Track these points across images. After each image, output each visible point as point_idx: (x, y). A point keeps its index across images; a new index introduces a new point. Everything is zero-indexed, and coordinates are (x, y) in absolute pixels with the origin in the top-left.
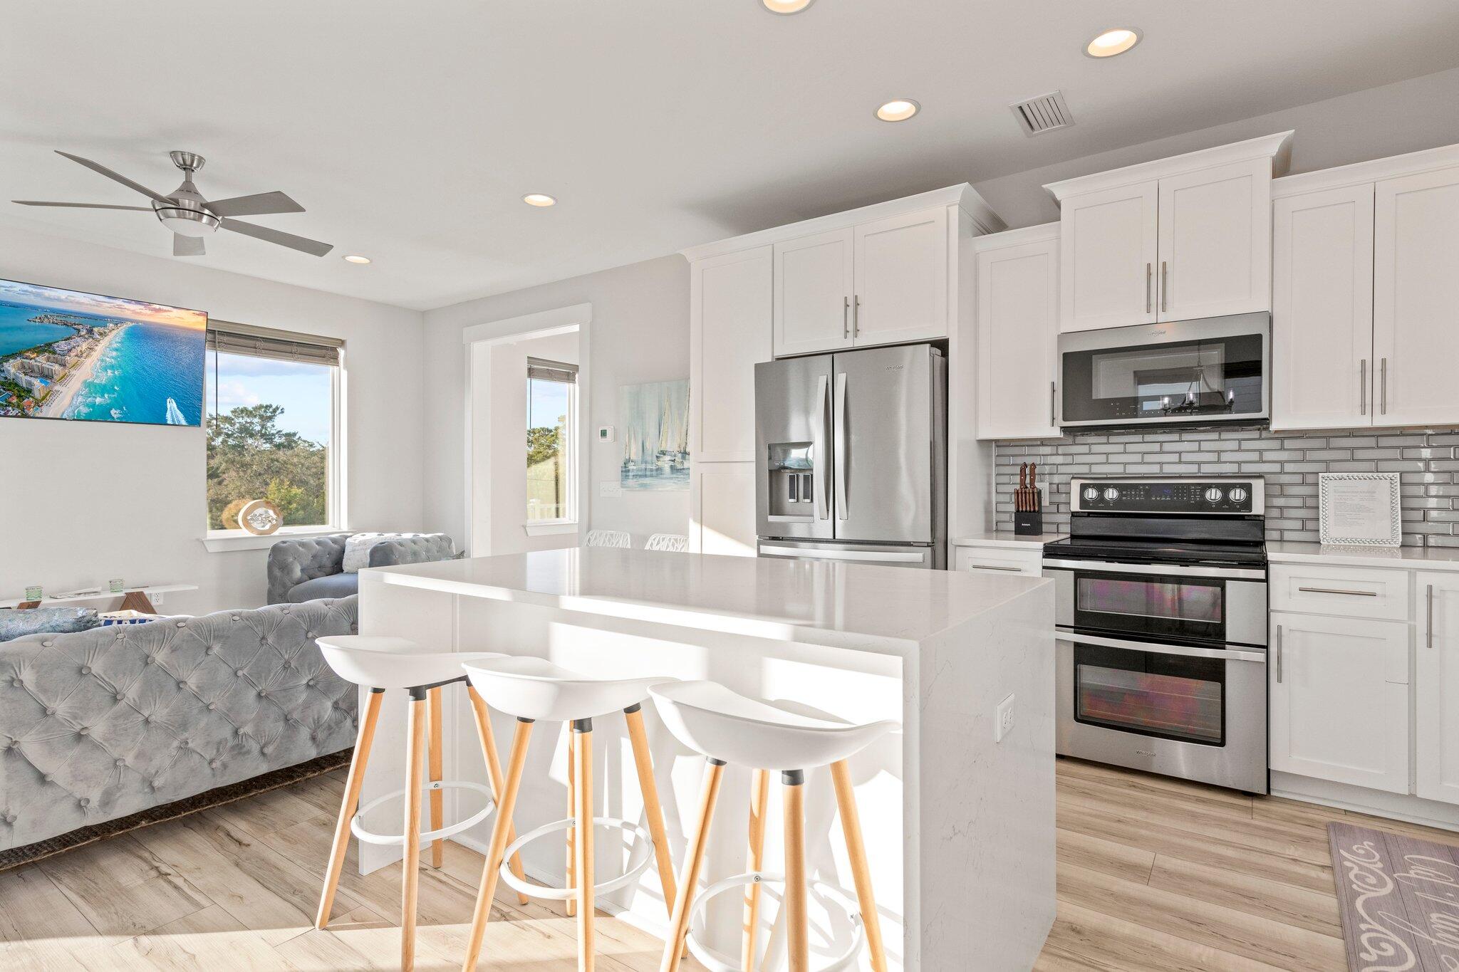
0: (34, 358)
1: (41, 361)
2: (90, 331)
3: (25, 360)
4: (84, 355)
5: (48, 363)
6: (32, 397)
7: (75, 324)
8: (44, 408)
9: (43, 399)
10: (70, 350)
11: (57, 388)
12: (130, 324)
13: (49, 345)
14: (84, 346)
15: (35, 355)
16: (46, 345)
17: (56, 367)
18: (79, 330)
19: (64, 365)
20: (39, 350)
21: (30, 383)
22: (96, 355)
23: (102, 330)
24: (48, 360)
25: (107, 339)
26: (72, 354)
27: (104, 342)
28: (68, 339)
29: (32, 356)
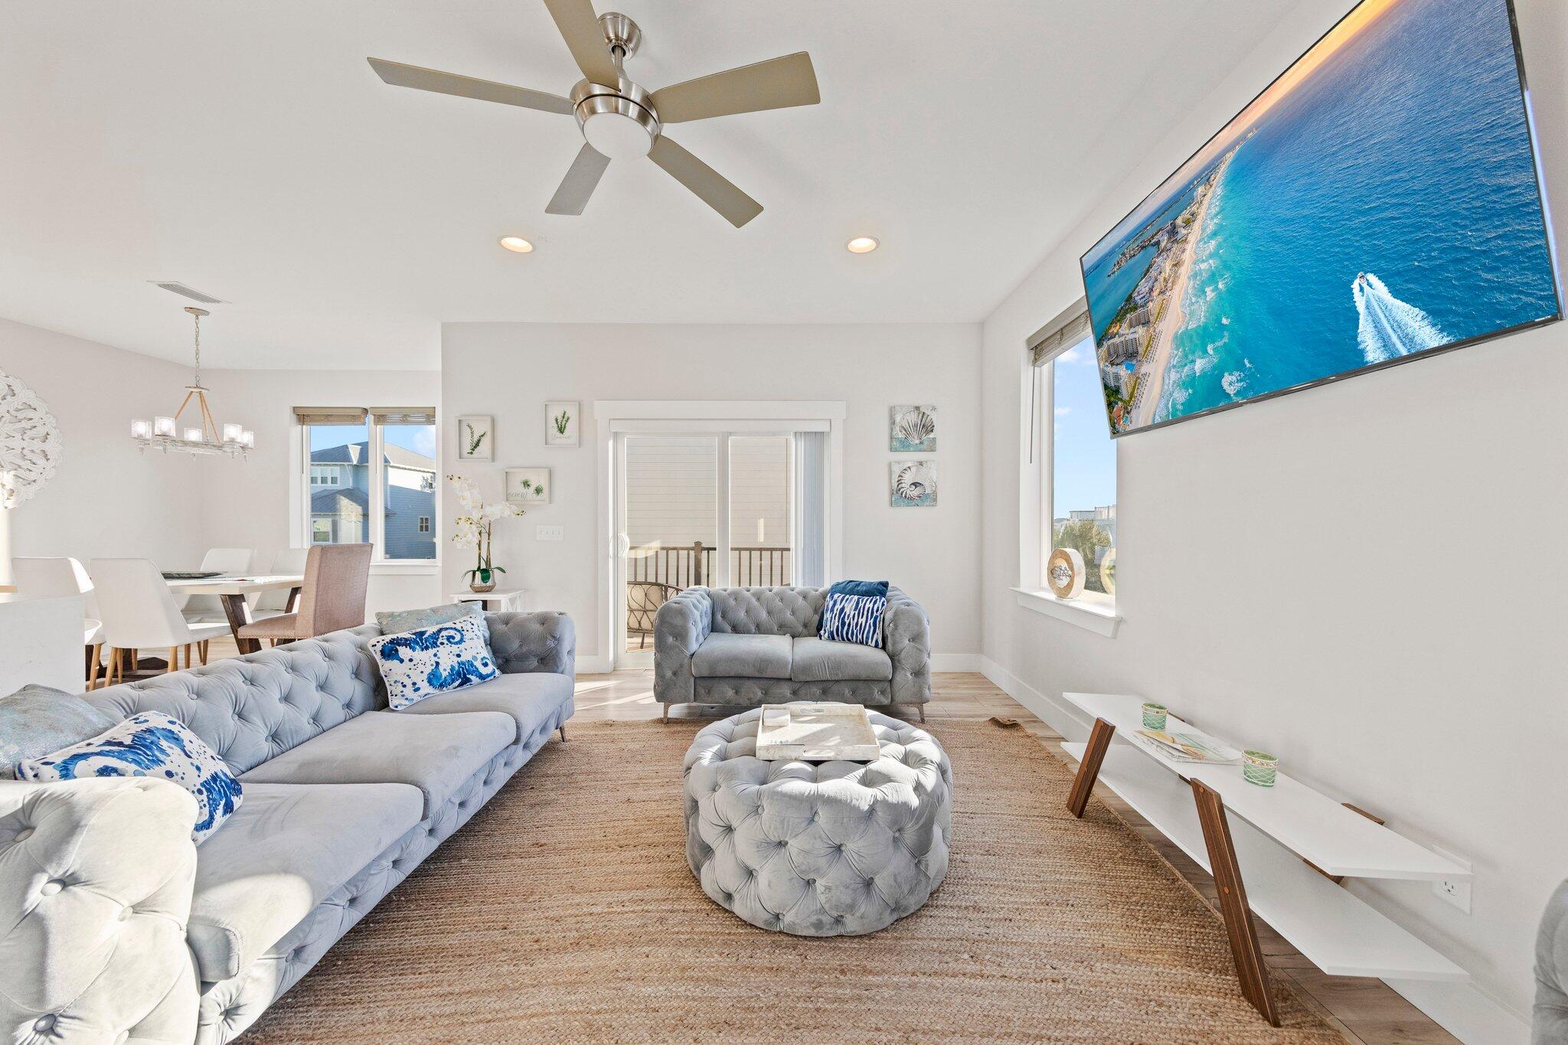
0: (1117, 333)
1: (1125, 332)
2: (1173, 232)
3: (1112, 341)
4: (1170, 284)
5: (1132, 330)
6: (1121, 400)
7: (1153, 237)
8: (1134, 413)
9: (1131, 398)
10: (1151, 290)
11: (1144, 369)
12: (1230, 156)
13: (1130, 297)
14: (1168, 266)
15: (1118, 327)
16: (1127, 300)
17: (1140, 331)
18: (1158, 243)
19: (1148, 322)
20: (1119, 317)
21: (1117, 377)
22: (1184, 271)
23: (1186, 214)
24: (1131, 326)
25: (1196, 226)
26: (1155, 293)
27: (1194, 234)
28: (1148, 271)
29: (1115, 331)
